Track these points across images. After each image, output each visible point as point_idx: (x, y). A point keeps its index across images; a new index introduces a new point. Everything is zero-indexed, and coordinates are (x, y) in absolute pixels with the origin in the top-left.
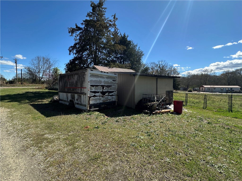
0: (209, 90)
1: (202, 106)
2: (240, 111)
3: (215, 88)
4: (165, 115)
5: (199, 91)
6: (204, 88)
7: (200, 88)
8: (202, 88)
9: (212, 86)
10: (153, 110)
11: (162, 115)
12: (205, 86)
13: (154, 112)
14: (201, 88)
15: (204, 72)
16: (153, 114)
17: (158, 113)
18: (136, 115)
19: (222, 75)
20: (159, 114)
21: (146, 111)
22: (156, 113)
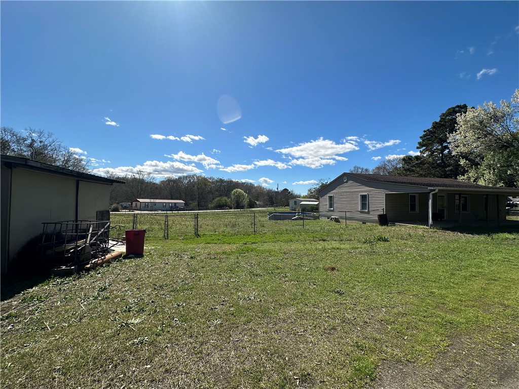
0: (146, 207)
1: (161, 235)
2: (206, 233)
3: (155, 204)
4: (114, 264)
5: (131, 209)
6: (138, 204)
7: (132, 204)
8: (136, 204)
9: (152, 201)
10: (83, 261)
11: (109, 266)
12: (141, 200)
13: (88, 266)
14: (134, 204)
15: (137, 175)
16: (88, 270)
17: (99, 264)
18: (32, 288)
19: (163, 182)
20: (102, 266)
21: (64, 267)
22: (95, 267)
